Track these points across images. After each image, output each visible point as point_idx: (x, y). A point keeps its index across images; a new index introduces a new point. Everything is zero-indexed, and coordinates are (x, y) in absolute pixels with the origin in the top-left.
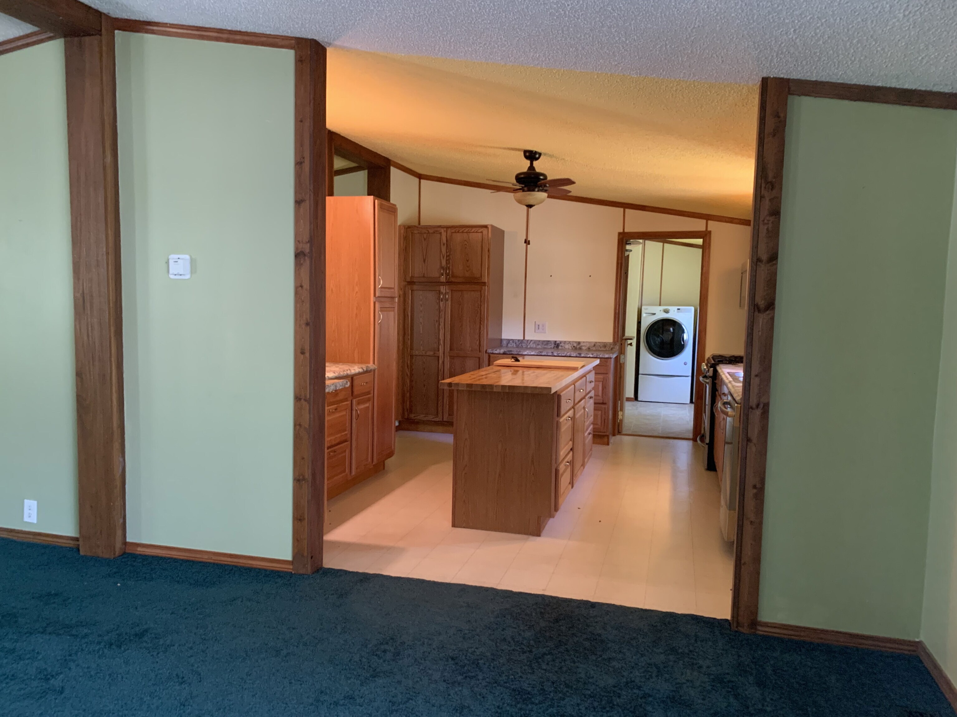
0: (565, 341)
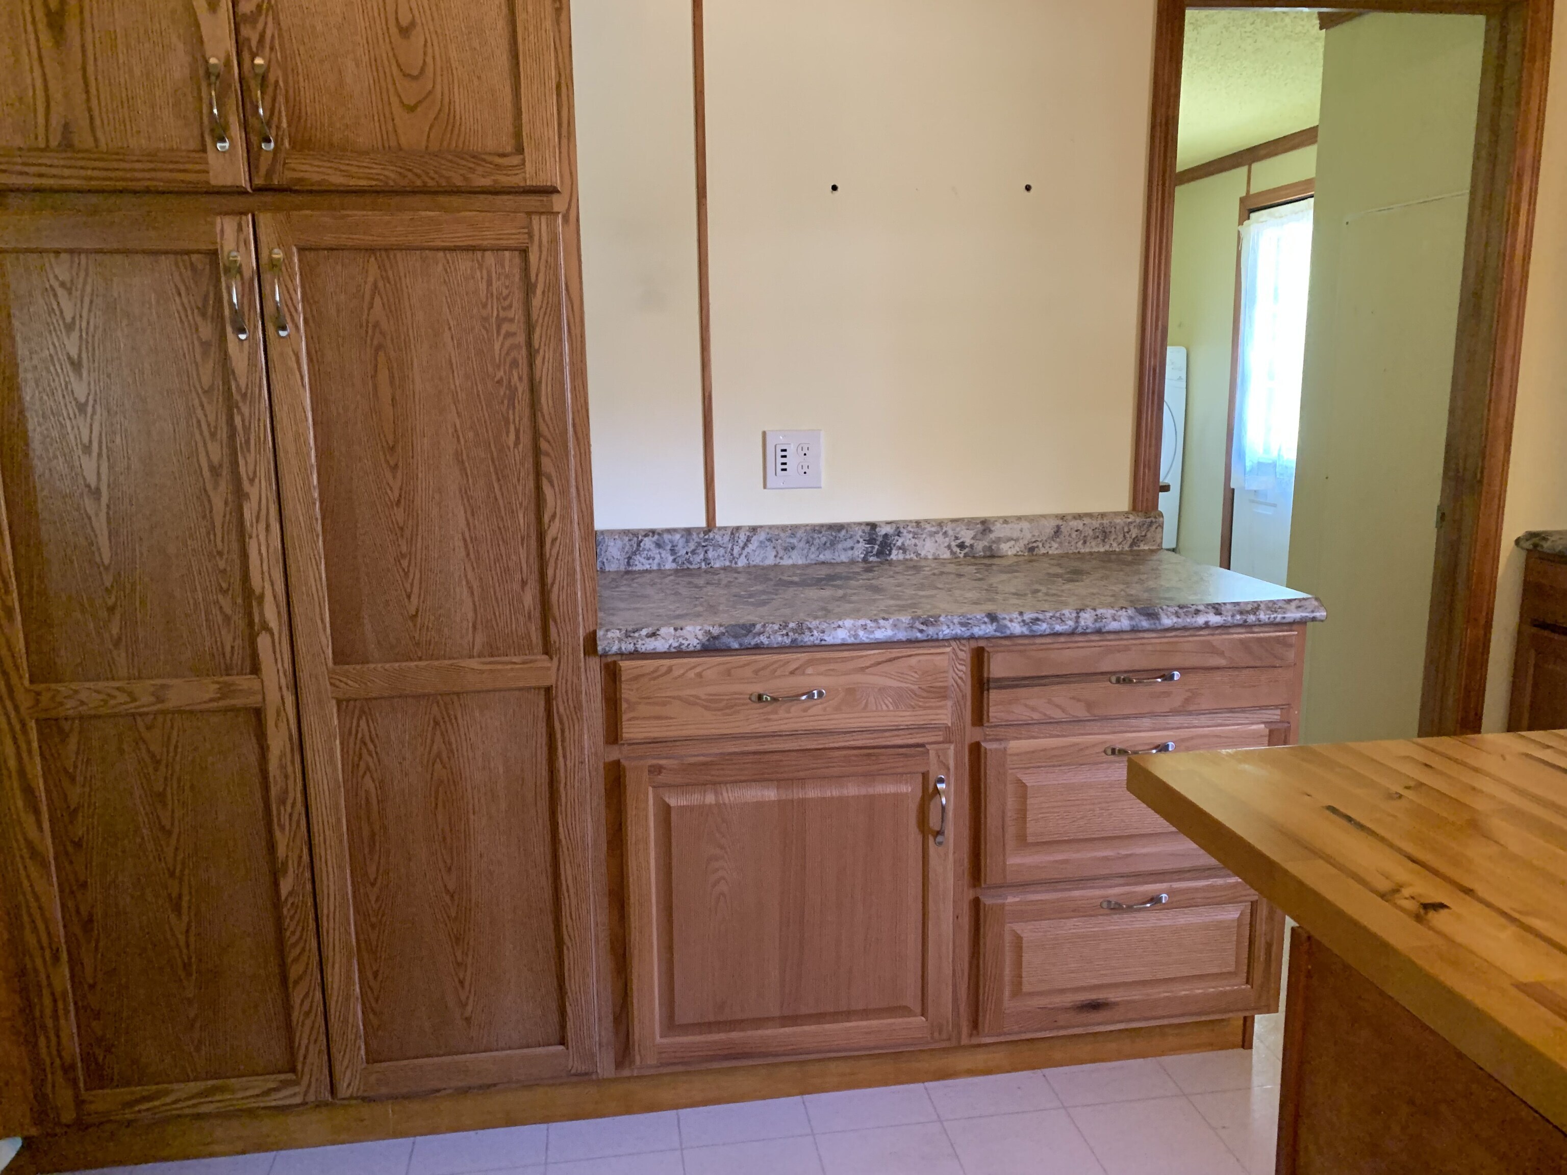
0: (918, 523)
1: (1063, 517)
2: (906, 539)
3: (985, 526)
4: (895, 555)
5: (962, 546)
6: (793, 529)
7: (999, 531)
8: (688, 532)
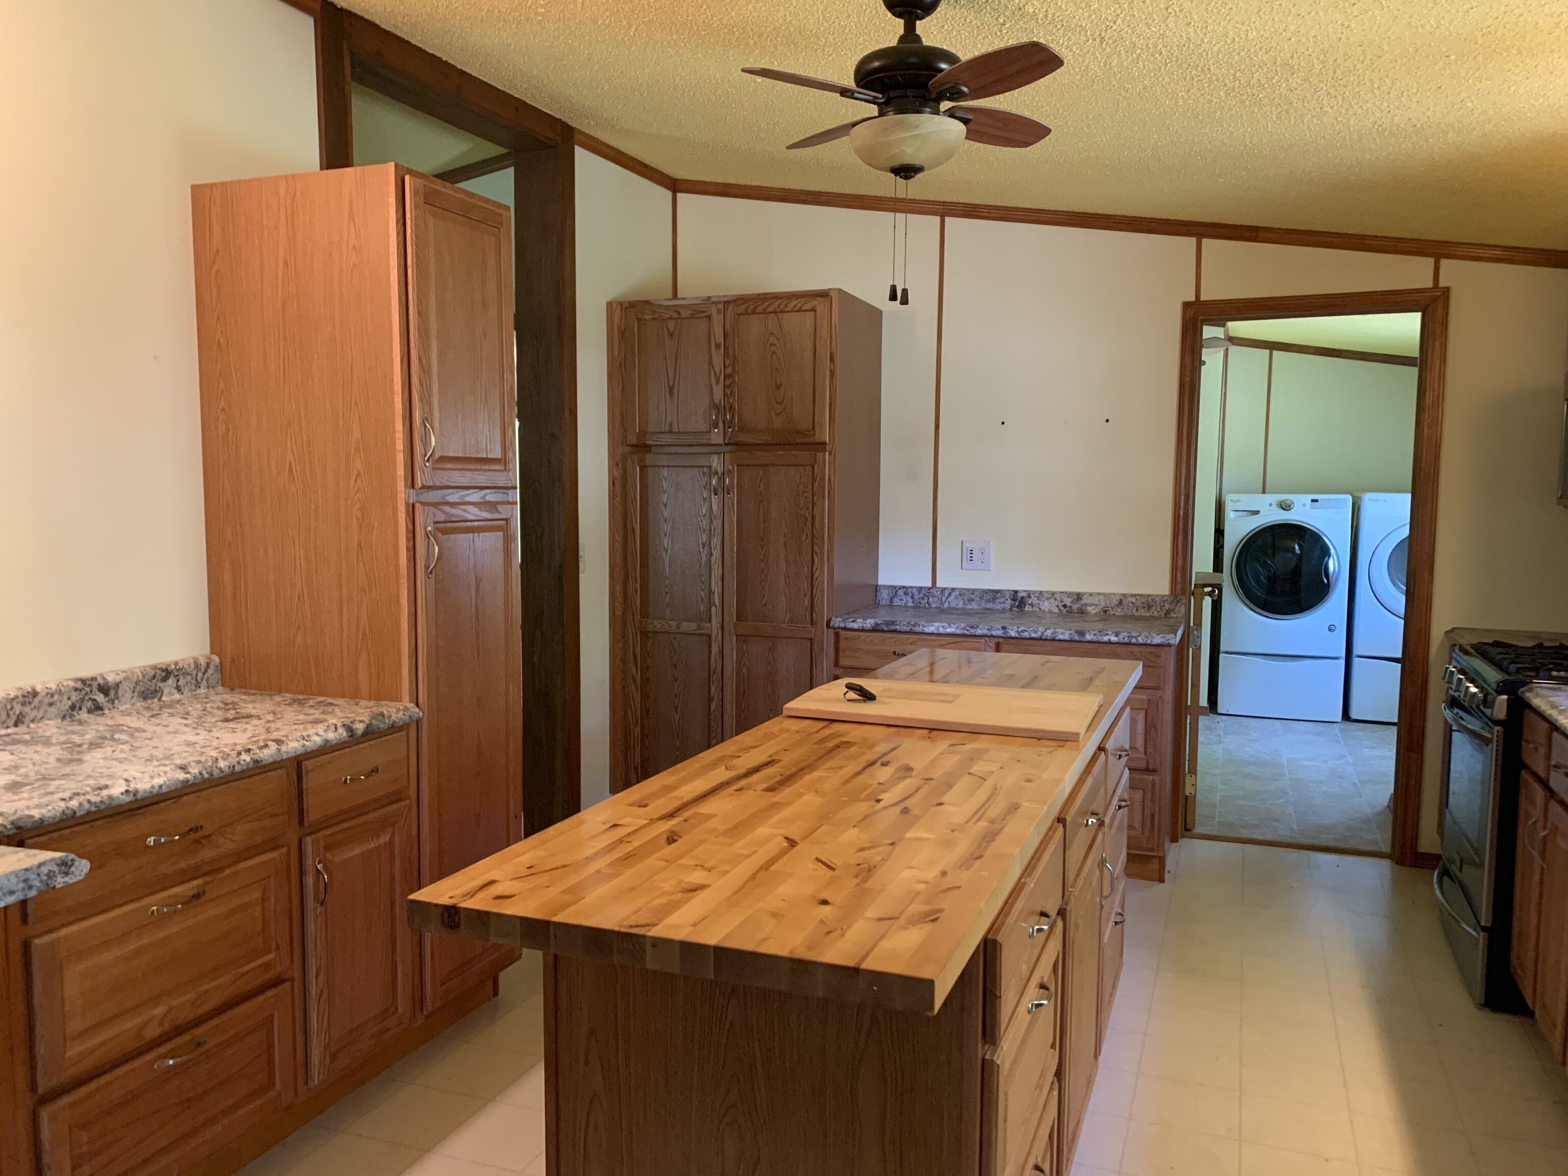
0: (1041, 592)
1: (1125, 595)
2: (1033, 600)
3: (1079, 597)
4: (1027, 608)
5: (1065, 606)
6: (973, 591)
7: (1085, 600)
8: (920, 588)
